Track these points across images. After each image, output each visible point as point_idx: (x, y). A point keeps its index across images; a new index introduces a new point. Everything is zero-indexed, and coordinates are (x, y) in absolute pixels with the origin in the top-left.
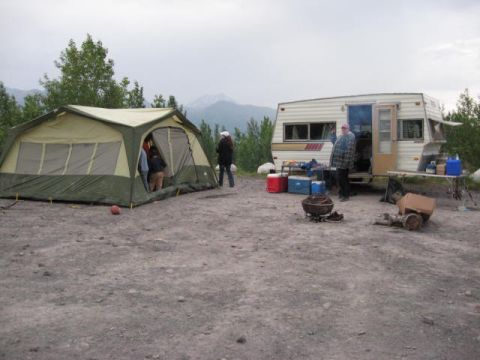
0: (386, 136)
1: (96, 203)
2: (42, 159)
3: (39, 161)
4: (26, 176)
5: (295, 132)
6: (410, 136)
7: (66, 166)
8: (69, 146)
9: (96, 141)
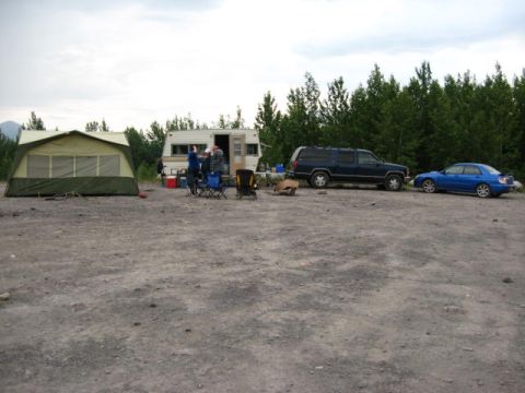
0: (238, 153)
1: (110, 195)
2: (51, 166)
3: (48, 169)
4: (38, 179)
5: (179, 150)
6: (250, 153)
7: (74, 171)
8: (72, 158)
9: (98, 154)
